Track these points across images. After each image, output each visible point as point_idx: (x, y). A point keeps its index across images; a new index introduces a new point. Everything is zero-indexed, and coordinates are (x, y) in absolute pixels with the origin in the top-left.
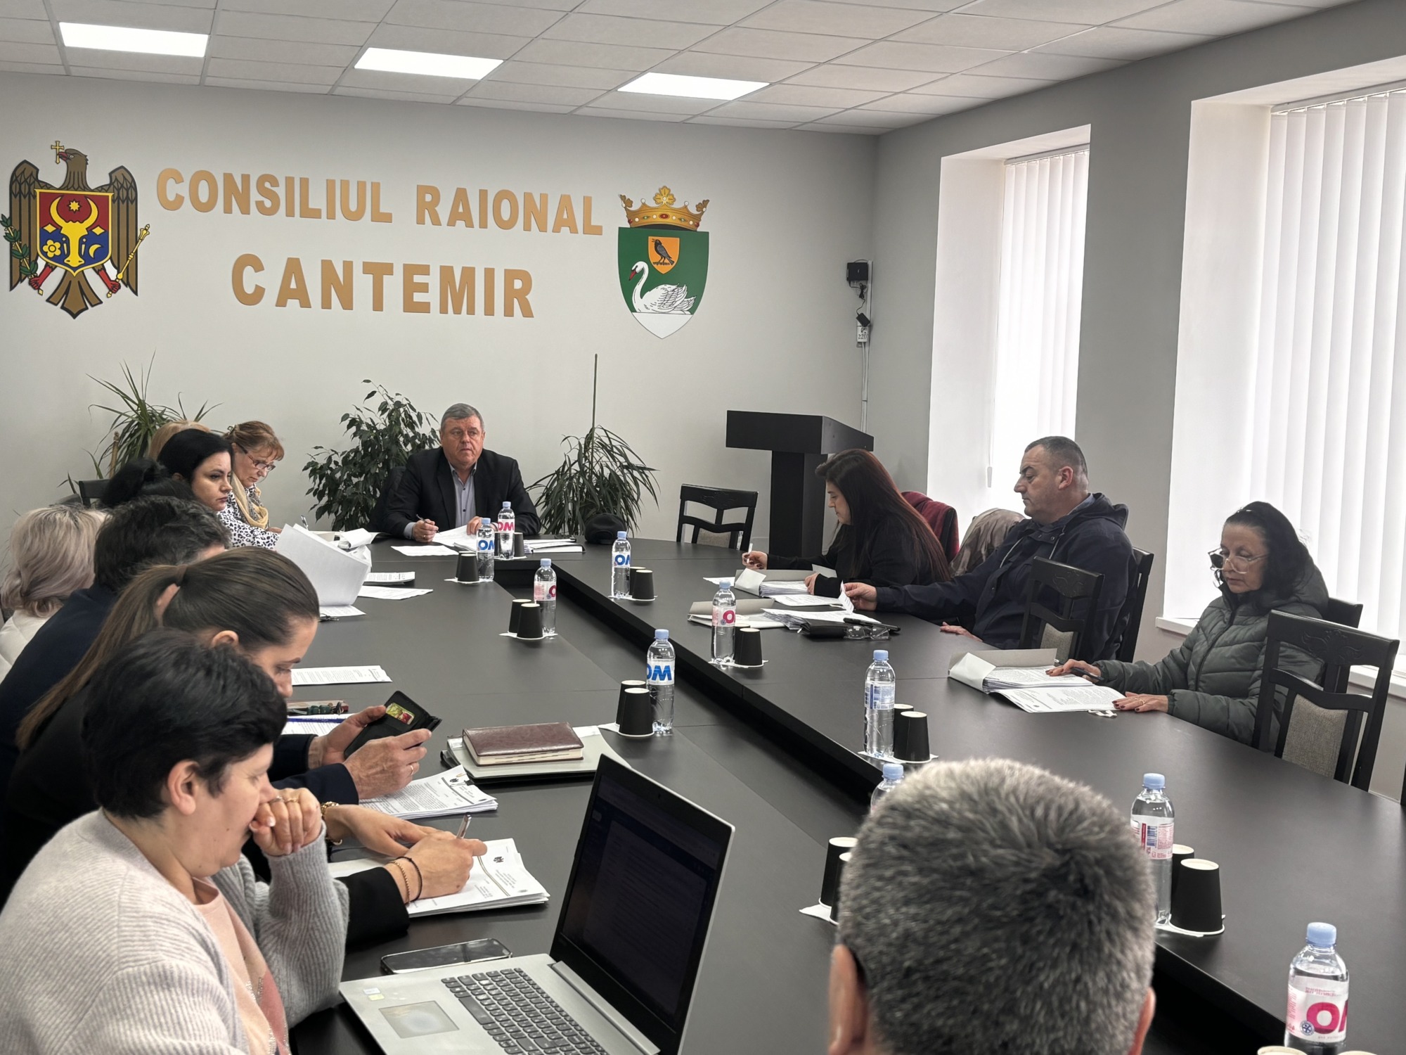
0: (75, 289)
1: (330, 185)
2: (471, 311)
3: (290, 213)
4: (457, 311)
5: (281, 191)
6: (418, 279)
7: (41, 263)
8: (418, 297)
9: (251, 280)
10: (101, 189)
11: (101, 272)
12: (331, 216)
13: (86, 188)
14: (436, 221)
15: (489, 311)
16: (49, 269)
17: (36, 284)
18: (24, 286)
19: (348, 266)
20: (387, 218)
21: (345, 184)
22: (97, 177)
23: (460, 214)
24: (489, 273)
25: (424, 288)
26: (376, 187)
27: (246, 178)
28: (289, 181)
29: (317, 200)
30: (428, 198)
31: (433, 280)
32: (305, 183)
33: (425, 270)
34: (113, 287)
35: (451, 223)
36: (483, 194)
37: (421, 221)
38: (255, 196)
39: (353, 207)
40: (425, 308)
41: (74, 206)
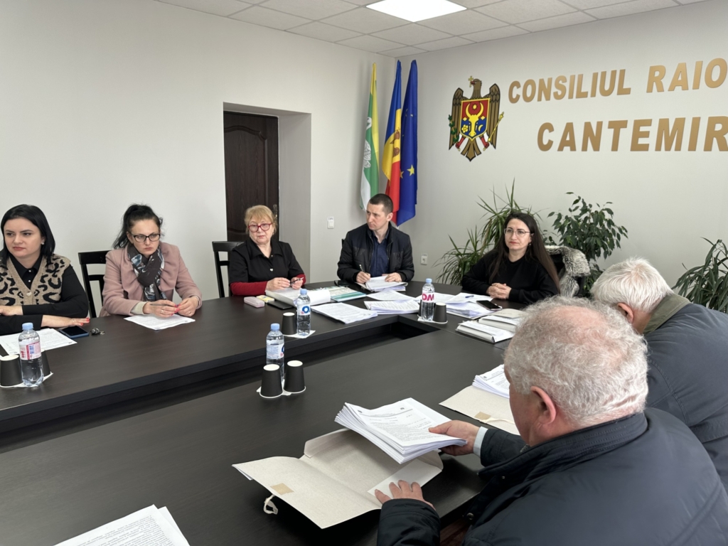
0: (471, 148)
1: (595, 75)
2: (678, 148)
3: (571, 97)
4: (668, 149)
5: (567, 85)
6: (643, 129)
7: (461, 136)
8: (642, 141)
9: (547, 136)
10: (486, 97)
11: (482, 138)
12: (593, 95)
13: (480, 97)
14: (660, 89)
15: (692, 147)
16: (463, 138)
17: (458, 146)
18: (454, 147)
19: (600, 125)
20: (628, 91)
21: (604, 74)
22: (485, 91)
23: (680, 82)
24: (696, 122)
25: (646, 135)
26: (623, 72)
27: (550, 80)
28: (573, 78)
29: (587, 87)
30: (657, 74)
31: (653, 130)
32: (581, 77)
33: (648, 123)
34: (486, 145)
35: (672, 89)
36: (699, 66)
37: (650, 90)
38: (554, 89)
39: (607, 87)
40: (645, 148)
41: (475, 107)
